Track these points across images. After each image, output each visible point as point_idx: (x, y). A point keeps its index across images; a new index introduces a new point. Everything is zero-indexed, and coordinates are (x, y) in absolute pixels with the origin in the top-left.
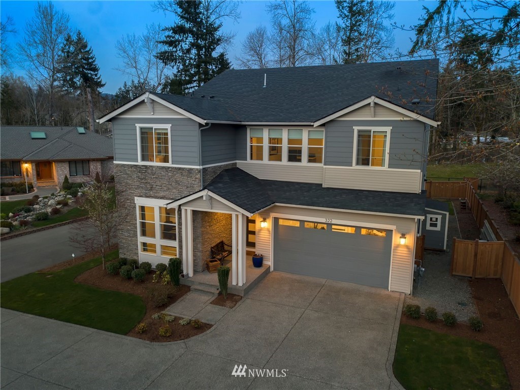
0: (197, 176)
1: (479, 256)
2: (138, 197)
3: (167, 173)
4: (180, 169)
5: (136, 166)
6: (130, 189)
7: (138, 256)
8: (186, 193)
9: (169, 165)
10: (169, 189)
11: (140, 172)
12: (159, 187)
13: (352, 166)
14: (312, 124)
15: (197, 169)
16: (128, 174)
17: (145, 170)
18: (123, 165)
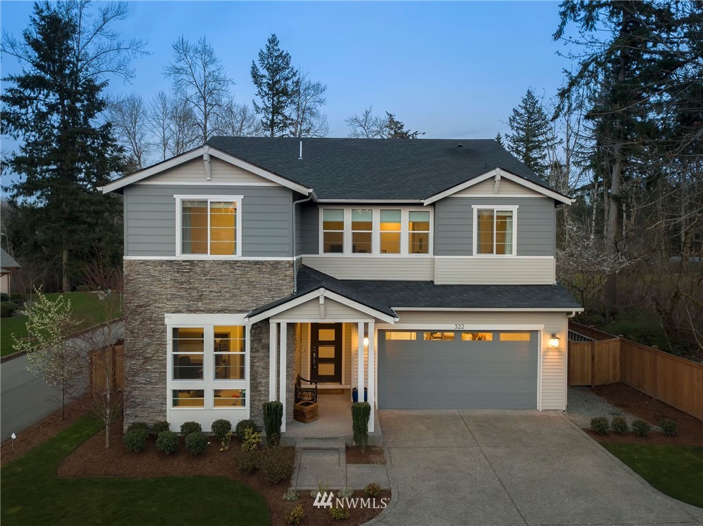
0: (288, 273)
1: (596, 359)
2: (173, 313)
3: (232, 270)
4: (257, 263)
5: (171, 261)
6: (156, 301)
7: (166, 416)
8: (266, 300)
9: (238, 256)
10: (234, 296)
11: (178, 272)
12: (216, 294)
13: (472, 255)
14: (422, 201)
15: (288, 262)
16: (154, 276)
17: (188, 267)
18: (144, 262)
